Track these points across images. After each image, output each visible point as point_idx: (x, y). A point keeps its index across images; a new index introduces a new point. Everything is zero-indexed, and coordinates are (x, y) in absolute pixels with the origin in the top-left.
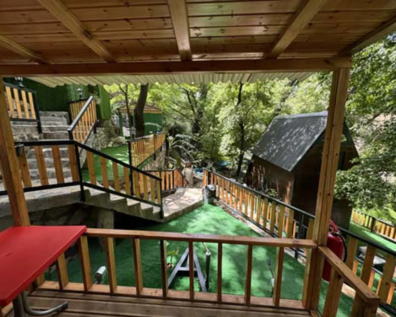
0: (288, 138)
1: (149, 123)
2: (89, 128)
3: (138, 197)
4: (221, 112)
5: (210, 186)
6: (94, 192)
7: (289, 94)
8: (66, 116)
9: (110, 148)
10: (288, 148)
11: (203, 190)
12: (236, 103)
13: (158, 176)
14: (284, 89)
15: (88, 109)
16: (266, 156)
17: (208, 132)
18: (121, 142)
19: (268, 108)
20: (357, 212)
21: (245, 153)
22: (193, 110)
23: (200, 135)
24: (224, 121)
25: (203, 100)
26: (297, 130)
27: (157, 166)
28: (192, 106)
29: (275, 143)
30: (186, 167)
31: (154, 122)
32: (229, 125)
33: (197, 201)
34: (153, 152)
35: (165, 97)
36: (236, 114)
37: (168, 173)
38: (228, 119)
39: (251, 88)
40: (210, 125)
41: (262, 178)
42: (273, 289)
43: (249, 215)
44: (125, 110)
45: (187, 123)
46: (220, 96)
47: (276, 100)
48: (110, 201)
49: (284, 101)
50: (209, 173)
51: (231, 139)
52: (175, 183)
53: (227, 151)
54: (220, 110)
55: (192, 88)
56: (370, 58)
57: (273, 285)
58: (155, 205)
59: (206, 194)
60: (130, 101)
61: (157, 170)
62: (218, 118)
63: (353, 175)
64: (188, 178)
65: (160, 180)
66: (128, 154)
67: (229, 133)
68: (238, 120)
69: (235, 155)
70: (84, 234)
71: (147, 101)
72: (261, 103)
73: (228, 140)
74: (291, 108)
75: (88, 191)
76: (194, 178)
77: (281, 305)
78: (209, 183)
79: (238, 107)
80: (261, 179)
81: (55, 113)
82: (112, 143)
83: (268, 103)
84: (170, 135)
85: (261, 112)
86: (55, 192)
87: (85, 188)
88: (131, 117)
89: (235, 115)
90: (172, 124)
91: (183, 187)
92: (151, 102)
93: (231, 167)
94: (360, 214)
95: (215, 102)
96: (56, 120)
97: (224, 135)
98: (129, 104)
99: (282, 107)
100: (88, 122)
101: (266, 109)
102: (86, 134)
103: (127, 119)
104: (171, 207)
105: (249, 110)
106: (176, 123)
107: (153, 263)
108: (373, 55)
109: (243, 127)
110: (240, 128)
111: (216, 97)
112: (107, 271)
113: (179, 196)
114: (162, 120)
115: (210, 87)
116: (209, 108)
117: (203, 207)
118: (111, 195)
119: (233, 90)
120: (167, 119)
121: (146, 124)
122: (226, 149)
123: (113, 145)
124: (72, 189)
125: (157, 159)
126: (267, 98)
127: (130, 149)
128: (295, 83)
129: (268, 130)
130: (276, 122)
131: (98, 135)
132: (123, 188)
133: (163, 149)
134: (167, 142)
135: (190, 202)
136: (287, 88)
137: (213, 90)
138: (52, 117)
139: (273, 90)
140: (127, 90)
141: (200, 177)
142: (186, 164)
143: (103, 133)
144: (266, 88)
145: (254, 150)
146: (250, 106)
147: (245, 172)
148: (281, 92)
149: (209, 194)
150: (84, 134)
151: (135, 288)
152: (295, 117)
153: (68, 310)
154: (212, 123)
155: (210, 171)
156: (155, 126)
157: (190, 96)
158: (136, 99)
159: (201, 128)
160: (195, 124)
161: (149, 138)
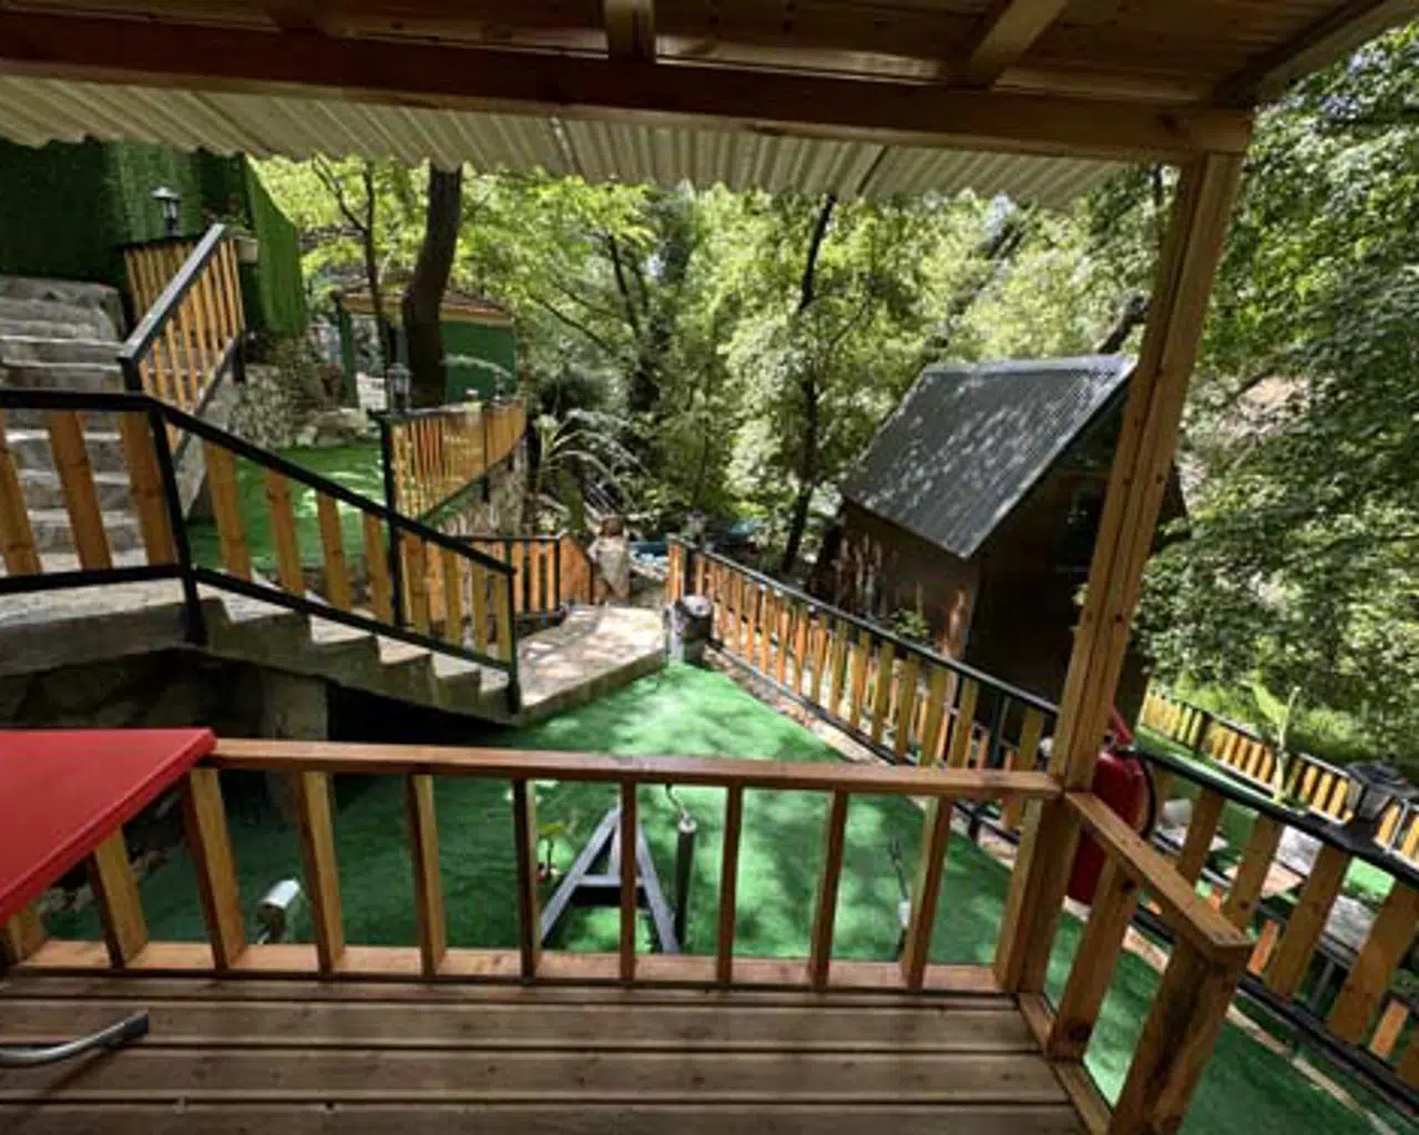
0: (965, 445)
1: (462, 359)
2: (212, 360)
3: (425, 631)
4: (737, 335)
5: (693, 602)
6: (241, 608)
7: (981, 286)
8: (111, 302)
9: (305, 448)
10: (965, 477)
11: (667, 614)
12: (793, 306)
13: (501, 558)
14: (963, 267)
15: (205, 276)
16: (887, 503)
17: (688, 408)
18: (352, 431)
19: (906, 334)
20: (1158, 697)
21: (816, 491)
22: (634, 323)
23: (658, 420)
24: (747, 371)
25: (673, 286)
26: (1000, 415)
27: (494, 523)
28: (629, 308)
29: (921, 459)
30: (602, 534)
31: (482, 357)
32: (765, 385)
33: (645, 652)
34: (478, 470)
35: (525, 260)
36: (793, 344)
37: (538, 550)
38: (764, 360)
39: (852, 253)
40: (694, 386)
41: (871, 579)
42: (904, 933)
43: (825, 703)
44: (365, 301)
45: (609, 372)
46: (736, 275)
47: (933, 305)
48: (311, 643)
49: (961, 312)
50: (690, 554)
51: (770, 437)
52: (564, 589)
53: (754, 480)
54: (735, 328)
55: (633, 232)
56: (1268, 168)
57: (905, 922)
58: (488, 662)
59: (677, 627)
60: (383, 266)
61: (494, 536)
62: (725, 357)
63: (1166, 573)
64: (610, 573)
65: (509, 571)
66: (381, 475)
67: (766, 417)
68: (799, 369)
69: (781, 497)
70: (207, 760)
71: (452, 274)
72: (882, 312)
73: (761, 440)
74: (981, 341)
75: (216, 604)
76: (633, 574)
77: (926, 984)
78: (690, 590)
79: (802, 319)
80: (864, 583)
81: (59, 289)
82: (312, 430)
83: (905, 313)
84: (547, 411)
85: (880, 345)
86: (74, 604)
87: (205, 591)
88: (387, 332)
89: (789, 349)
90: (554, 372)
91: (592, 603)
92: (470, 278)
93: (763, 540)
94: (1167, 702)
95: (719, 297)
96: (64, 319)
97: (748, 423)
98: (380, 280)
99: (951, 331)
100: (207, 334)
101: (898, 334)
102: (200, 380)
103: (374, 341)
104: (551, 672)
105: (839, 336)
106: (566, 370)
107: (485, 864)
108: (1278, 156)
109: (813, 397)
110: (803, 397)
111: (722, 280)
112: (303, 896)
113: (576, 634)
114: (516, 353)
115: (700, 239)
116: (695, 319)
117: (666, 672)
118: (314, 619)
119: (785, 253)
120: (532, 351)
121: (453, 360)
122: (752, 472)
123: (316, 439)
124: (148, 595)
125: (496, 496)
126: (904, 292)
127: (388, 457)
128: (1002, 249)
129: (901, 412)
130: (929, 387)
131: (251, 395)
132: (362, 600)
133: (517, 464)
134: (532, 437)
135: (621, 656)
136: (973, 264)
137: (713, 247)
138: (48, 305)
139: (926, 266)
140: (370, 220)
141: (652, 574)
142: (604, 524)
143: (274, 387)
144: (905, 256)
145: (847, 481)
146: (844, 322)
147: (812, 558)
148: (953, 278)
149: (688, 628)
150: (194, 382)
151: (416, 953)
152: (994, 369)
153: (148, 1039)
154: (704, 380)
155: (692, 545)
156: (488, 371)
157: (625, 269)
158: (409, 260)
159: (662, 395)
160: (640, 375)
161: (463, 414)
